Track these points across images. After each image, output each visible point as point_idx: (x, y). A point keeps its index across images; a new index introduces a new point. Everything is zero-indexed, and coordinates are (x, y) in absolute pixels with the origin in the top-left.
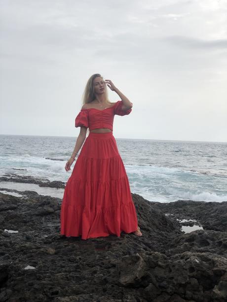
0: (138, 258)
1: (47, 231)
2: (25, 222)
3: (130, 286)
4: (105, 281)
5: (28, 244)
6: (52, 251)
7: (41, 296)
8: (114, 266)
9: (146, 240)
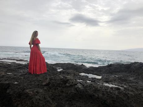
0: (47, 78)
1: (21, 73)
2: (14, 71)
3: (45, 85)
4: (38, 85)
5: (15, 76)
6: (22, 78)
7: (20, 90)
8: (41, 81)
9: (49, 74)
